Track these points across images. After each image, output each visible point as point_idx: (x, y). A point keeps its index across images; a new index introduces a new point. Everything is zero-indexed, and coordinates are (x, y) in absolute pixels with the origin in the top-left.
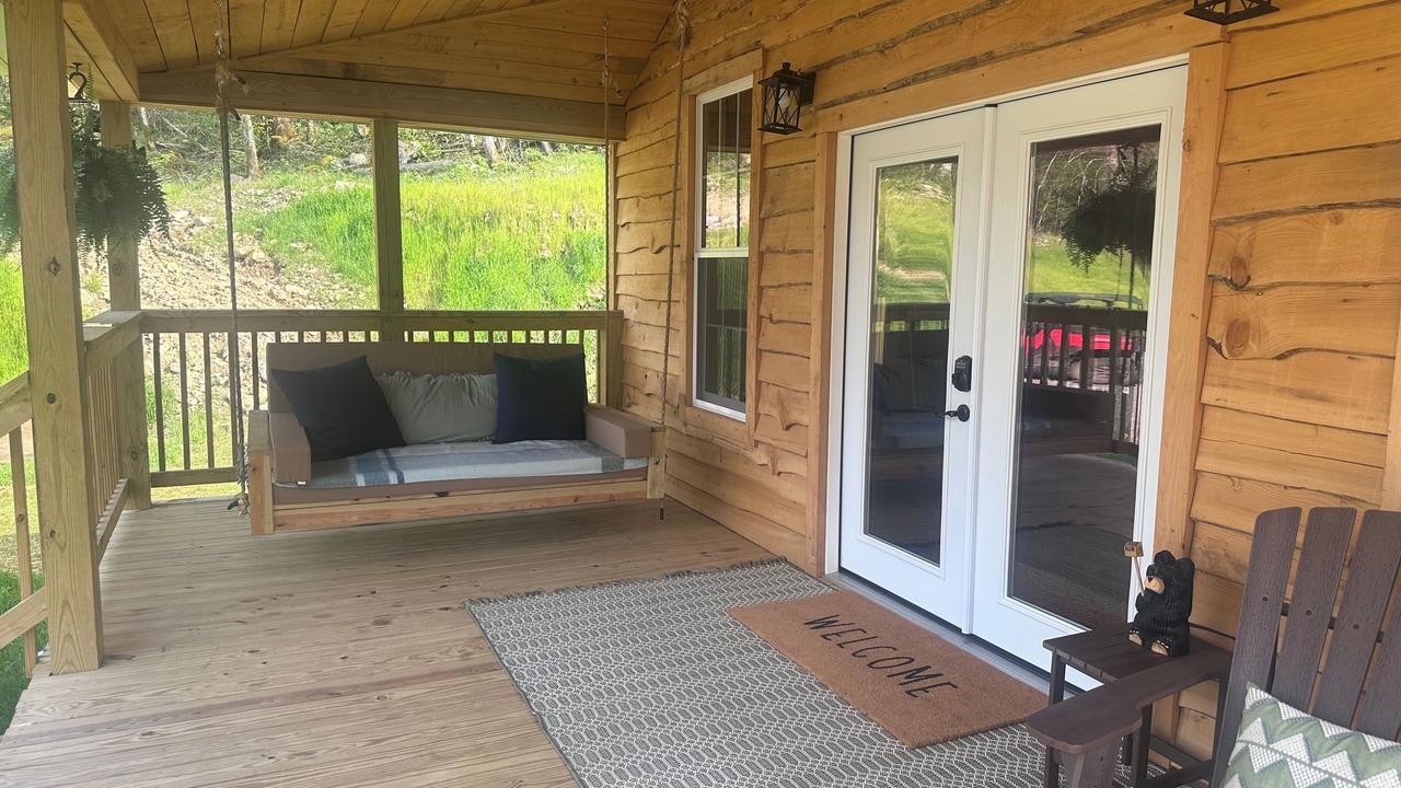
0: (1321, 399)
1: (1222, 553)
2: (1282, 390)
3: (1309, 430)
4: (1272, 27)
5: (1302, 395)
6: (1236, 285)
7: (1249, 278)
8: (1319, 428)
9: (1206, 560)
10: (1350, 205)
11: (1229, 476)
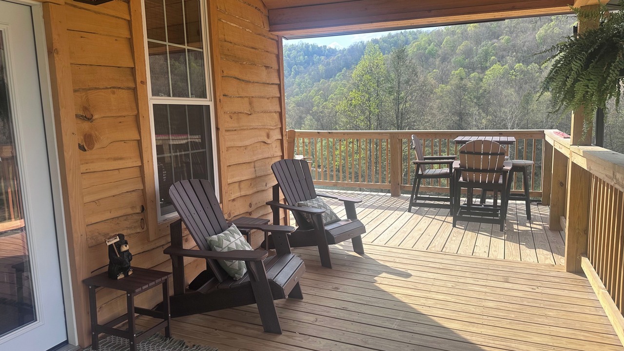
0: (121, 159)
1: (97, 234)
2: (108, 159)
3: (117, 172)
4: (81, 8)
5: (115, 159)
6: (88, 119)
7: (92, 116)
8: (120, 170)
9: (93, 241)
10: (119, 88)
11: (93, 201)
